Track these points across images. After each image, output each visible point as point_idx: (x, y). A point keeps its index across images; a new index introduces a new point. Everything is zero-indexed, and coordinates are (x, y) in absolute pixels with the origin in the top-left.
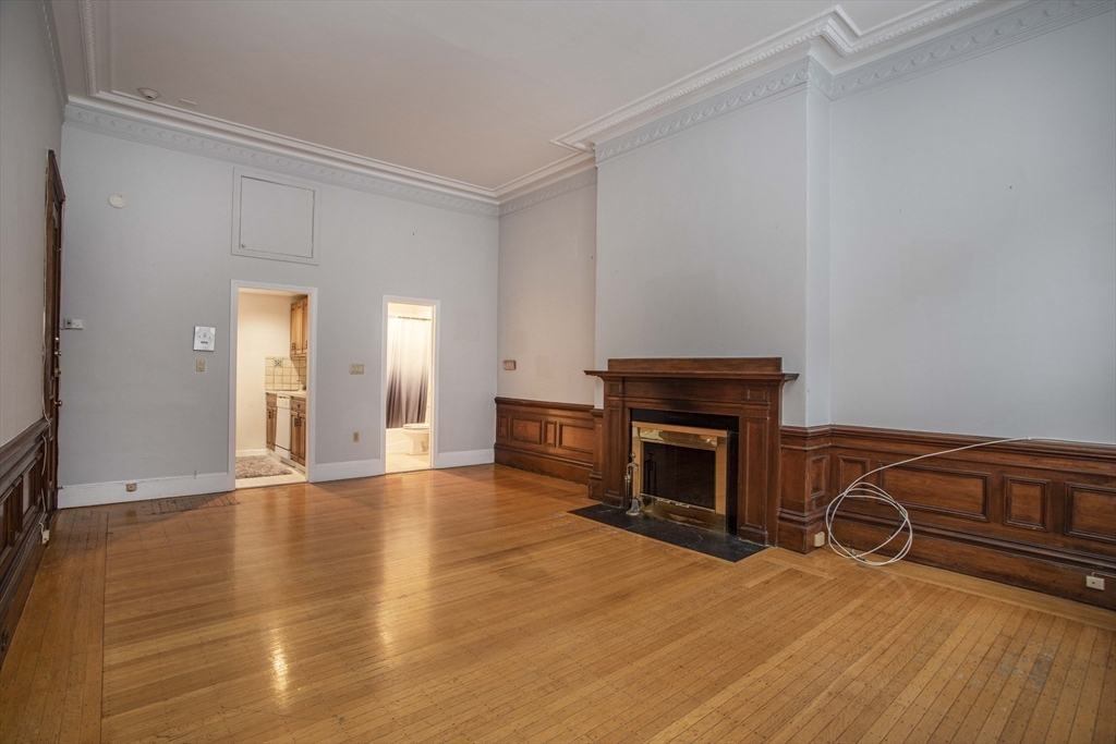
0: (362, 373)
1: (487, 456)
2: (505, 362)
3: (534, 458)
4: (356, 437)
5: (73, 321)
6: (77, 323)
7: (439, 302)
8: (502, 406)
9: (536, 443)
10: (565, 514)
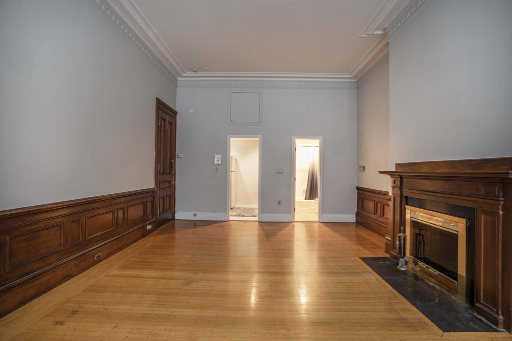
0: (282, 173)
1: (351, 218)
2: (360, 167)
3: (371, 222)
4: (279, 203)
5: (179, 155)
6: (180, 155)
7: (322, 137)
8: (361, 192)
9: (372, 214)
10: (357, 258)
